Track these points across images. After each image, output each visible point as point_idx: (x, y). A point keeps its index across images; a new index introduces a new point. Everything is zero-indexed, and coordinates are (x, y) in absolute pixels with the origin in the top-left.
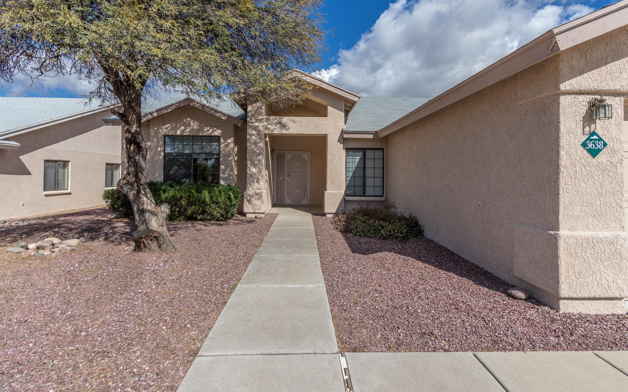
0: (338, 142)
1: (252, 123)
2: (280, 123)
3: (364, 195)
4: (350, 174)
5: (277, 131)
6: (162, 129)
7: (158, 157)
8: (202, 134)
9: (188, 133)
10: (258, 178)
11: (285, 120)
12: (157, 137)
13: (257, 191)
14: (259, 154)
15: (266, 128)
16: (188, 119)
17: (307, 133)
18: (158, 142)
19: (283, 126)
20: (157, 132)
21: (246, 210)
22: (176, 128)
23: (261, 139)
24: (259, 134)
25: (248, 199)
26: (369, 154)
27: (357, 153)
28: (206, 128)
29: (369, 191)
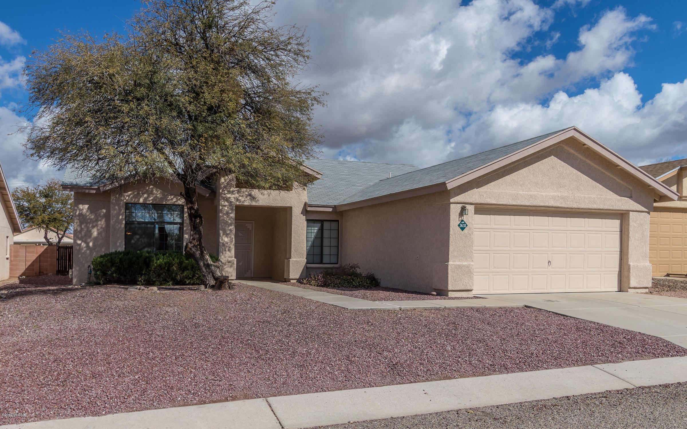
0: (301, 214)
2: (250, 195)
3: (321, 263)
4: (310, 243)
5: (247, 202)
6: (124, 197)
7: (119, 226)
8: (166, 202)
9: (151, 201)
10: (230, 247)
11: (255, 192)
12: (119, 205)
14: (231, 225)
15: (237, 200)
16: (151, 187)
17: (274, 205)
18: (120, 210)
19: (253, 198)
20: (118, 200)
22: (138, 196)
23: (232, 209)
24: (230, 205)
26: (326, 225)
27: (316, 225)
28: (169, 197)
29: (326, 259)
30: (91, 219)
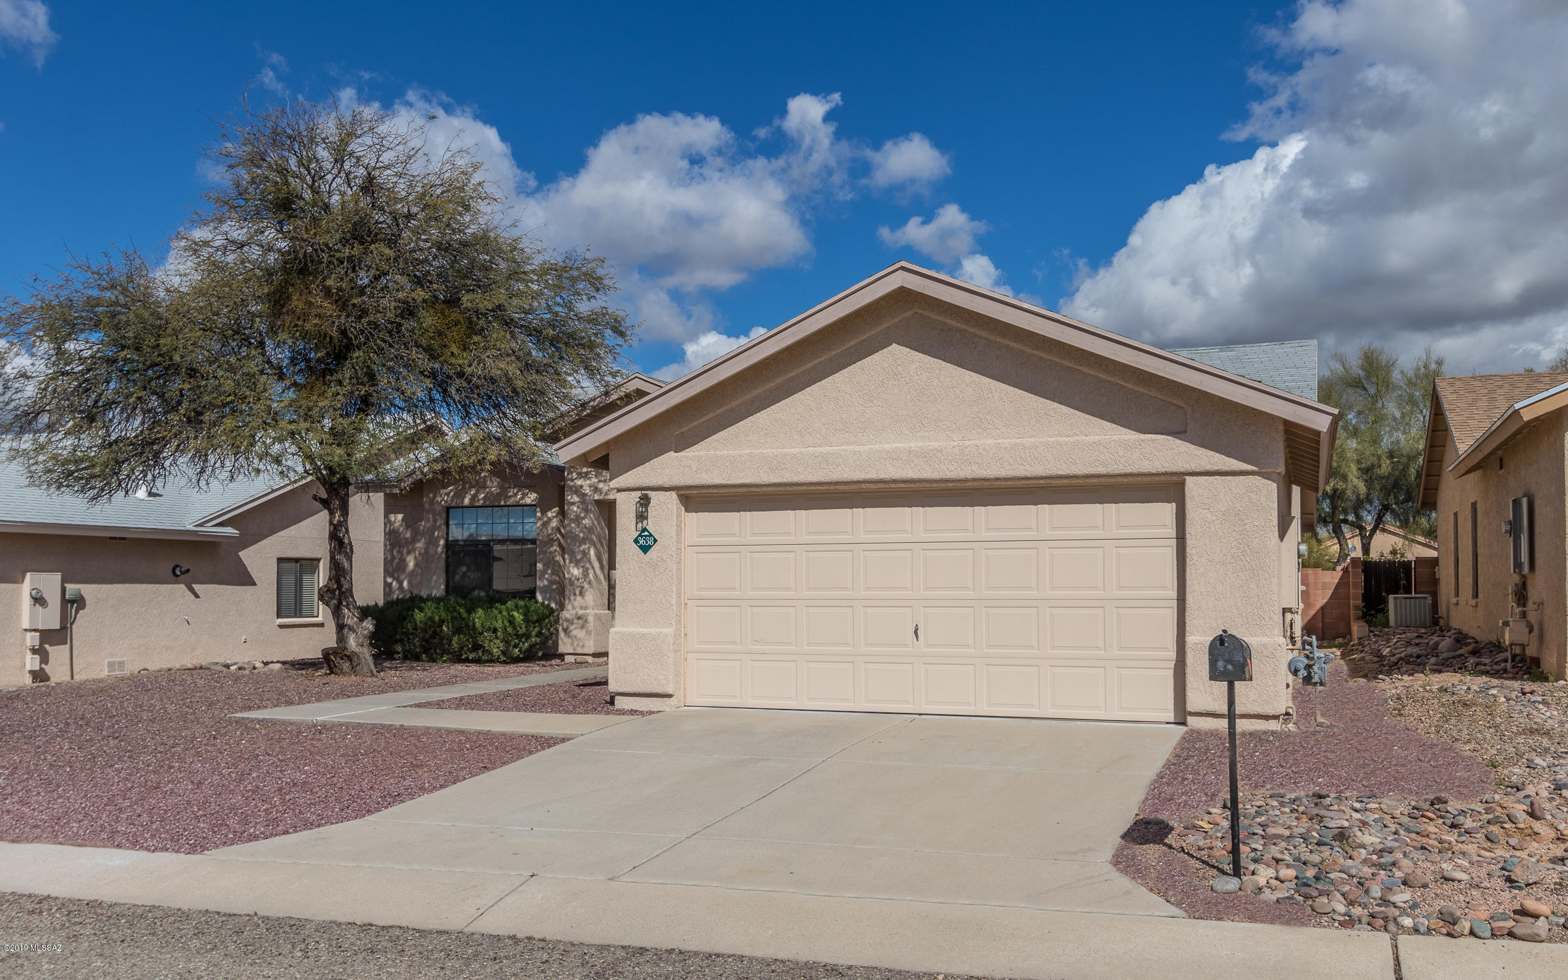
1: (572, 480)
6: (441, 496)
7: (436, 550)
8: (505, 502)
9: (481, 501)
10: (583, 587)
12: (433, 512)
13: (581, 612)
14: (583, 541)
15: (596, 490)
16: (484, 474)
18: (435, 521)
20: (432, 502)
21: (562, 649)
23: (587, 511)
24: (583, 502)
25: (565, 626)
28: (511, 490)
30: (407, 539)
